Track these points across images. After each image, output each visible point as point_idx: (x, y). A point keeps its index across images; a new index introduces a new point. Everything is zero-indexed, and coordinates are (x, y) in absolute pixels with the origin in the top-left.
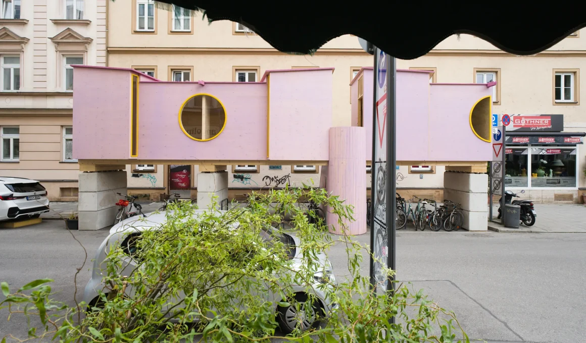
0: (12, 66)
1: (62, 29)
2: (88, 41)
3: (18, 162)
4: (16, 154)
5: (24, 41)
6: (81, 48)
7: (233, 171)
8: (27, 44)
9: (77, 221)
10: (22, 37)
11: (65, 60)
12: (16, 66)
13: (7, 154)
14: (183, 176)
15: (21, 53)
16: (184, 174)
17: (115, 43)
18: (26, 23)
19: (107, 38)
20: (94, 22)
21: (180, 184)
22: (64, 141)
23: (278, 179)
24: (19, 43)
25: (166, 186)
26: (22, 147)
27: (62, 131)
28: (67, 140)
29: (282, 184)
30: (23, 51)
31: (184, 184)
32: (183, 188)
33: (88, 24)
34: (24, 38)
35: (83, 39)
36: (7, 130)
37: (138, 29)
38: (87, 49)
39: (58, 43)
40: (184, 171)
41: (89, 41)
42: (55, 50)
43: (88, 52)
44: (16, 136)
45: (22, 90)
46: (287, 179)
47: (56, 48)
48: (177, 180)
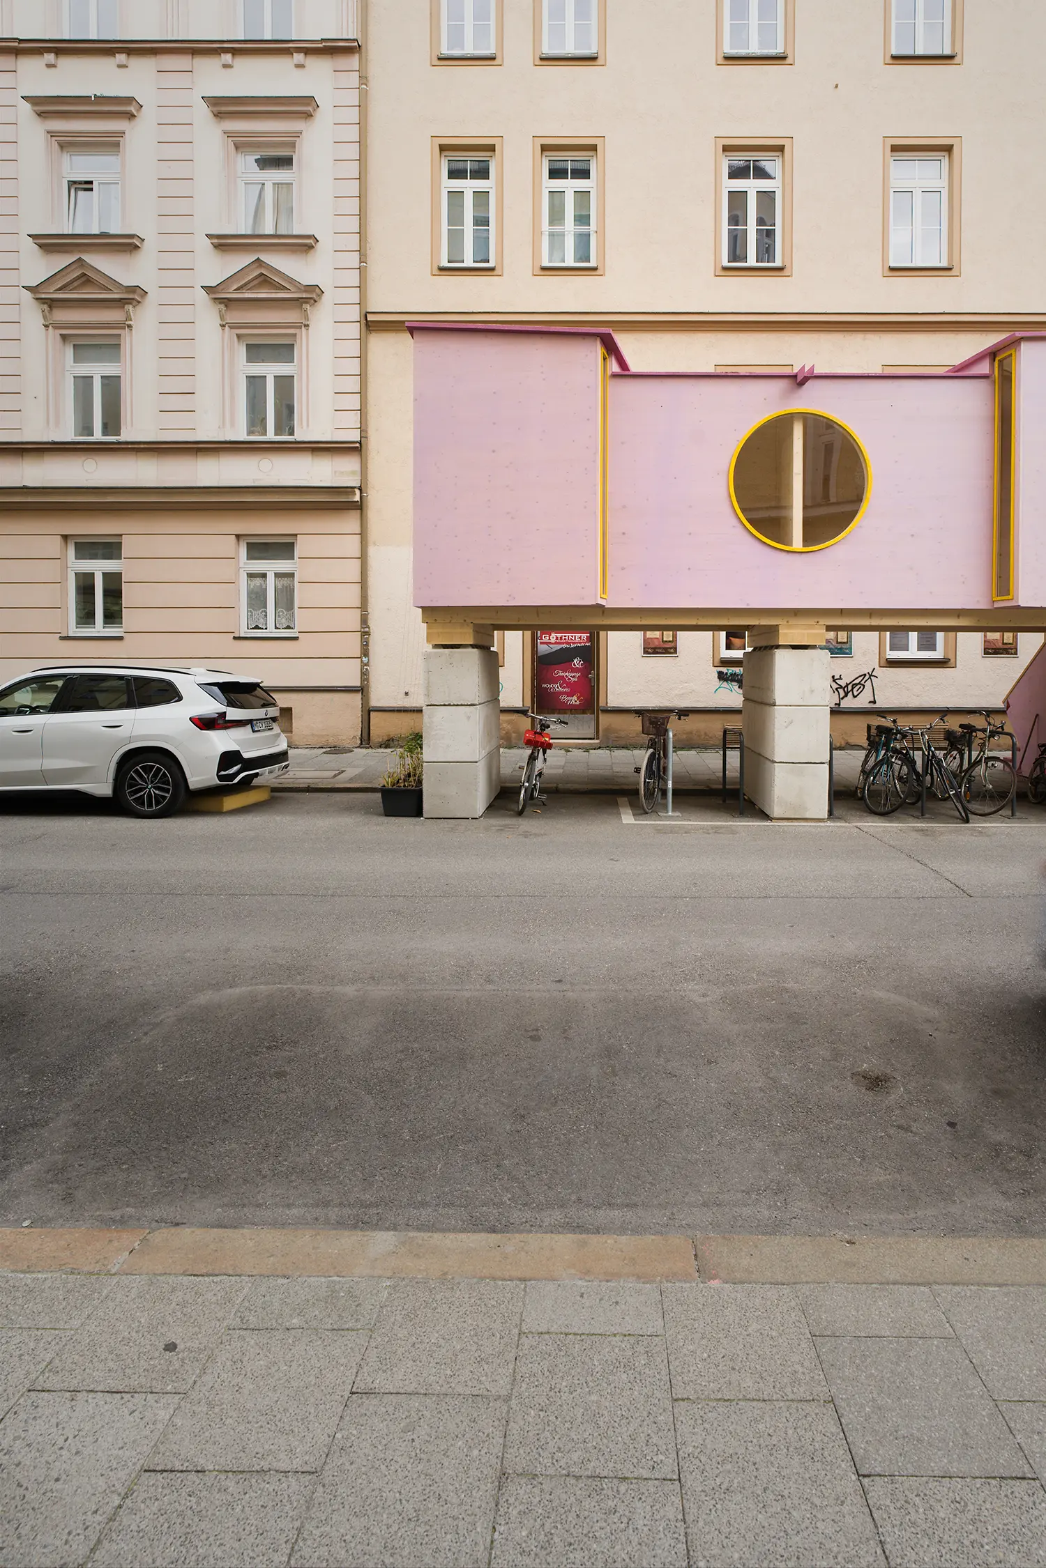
0: (97, 370)
1: (239, 261)
2: (309, 296)
3: (121, 638)
4: (113, 616)
5: (132, 297)
6: (291, 316)
7: (717, 661)
8: (138, 308)
9: (421, 792)
10: (125, 284)
11: (243, 351)
12: (110, 369)
13: (86, 616)
14: (572, 677)
15: (124, 333)
16: (575, 670)
17: (384, 301)
18: (137, 247)
19: (362, 287)
20: (326, 243)
21: (564, 698)
22: (244, 577)
23: (842, 683)
24: (121, 303)
25: (528, 703)
26: (129, 595)
27: (237, 552)
28: (250, 575)
29: (855, 697)
30: (130, 326)
31: (575, 698)
32: (573, 710)
33: (311, 247)
34: (134, 289)
35: (300, 290)
36: (88, 548)
37: (445, 264)
38: (307, 318)
39: (227, 303)
40: (577, 662)
41: (314, 296)
42: (219, 322)
43: (310, 328)
44: (110, 566)
45: (127, 435)
46: (868, 684)
47: (222, 318)
48: (557, 687)
